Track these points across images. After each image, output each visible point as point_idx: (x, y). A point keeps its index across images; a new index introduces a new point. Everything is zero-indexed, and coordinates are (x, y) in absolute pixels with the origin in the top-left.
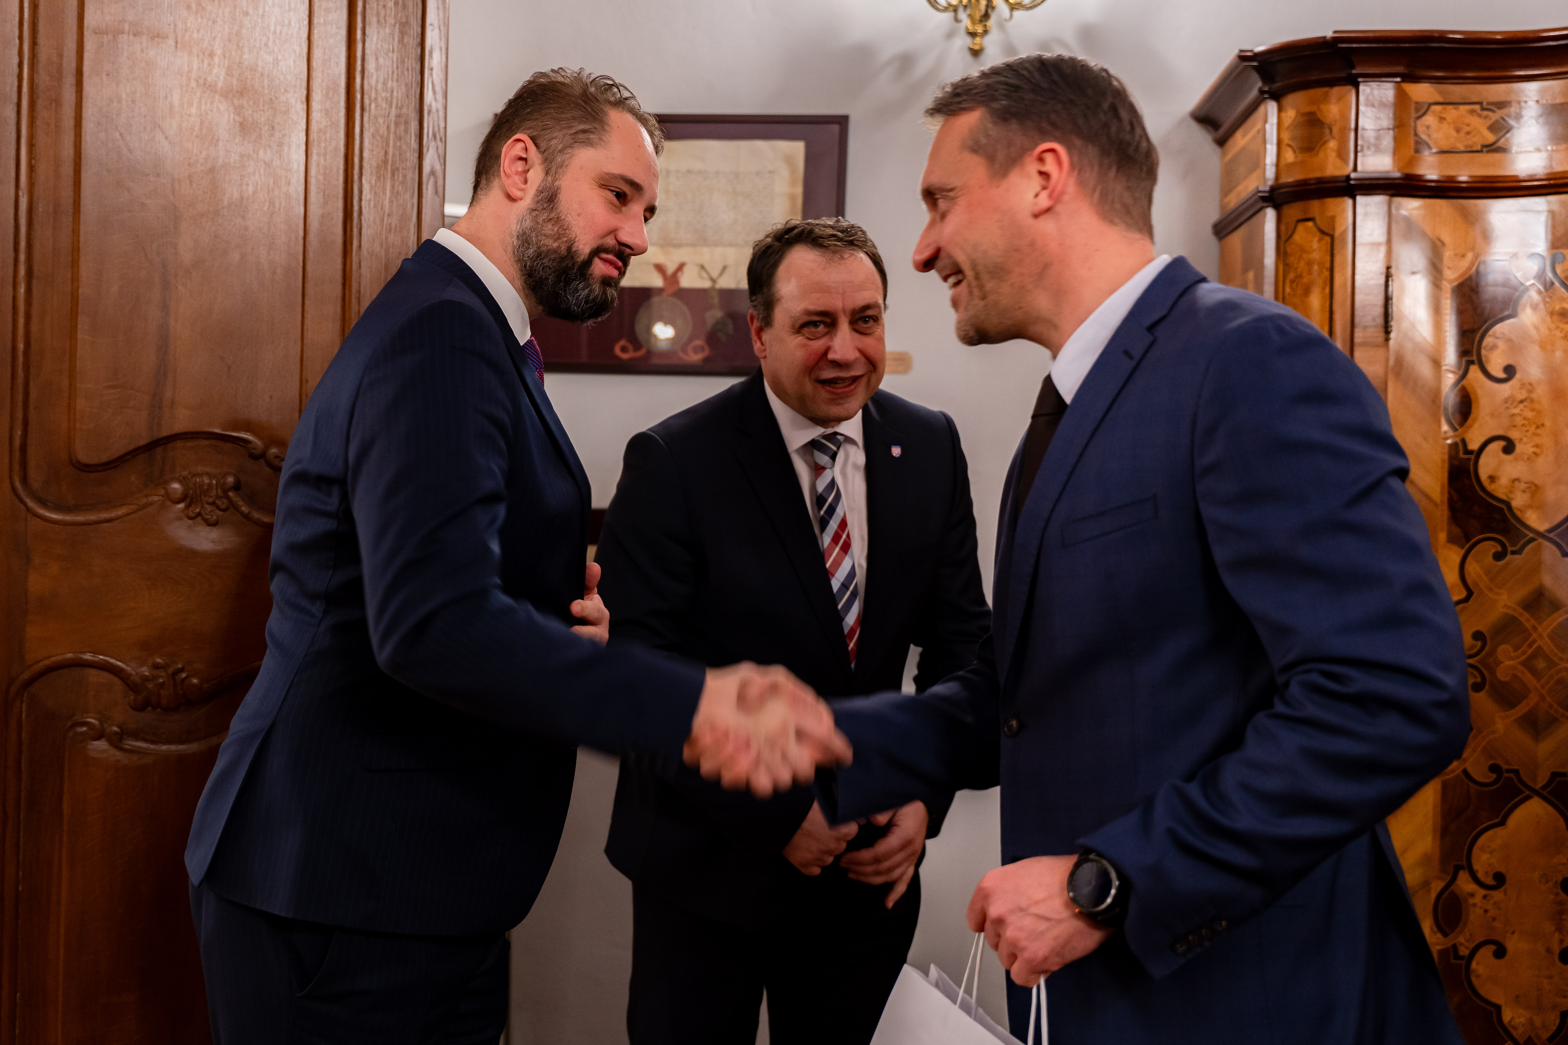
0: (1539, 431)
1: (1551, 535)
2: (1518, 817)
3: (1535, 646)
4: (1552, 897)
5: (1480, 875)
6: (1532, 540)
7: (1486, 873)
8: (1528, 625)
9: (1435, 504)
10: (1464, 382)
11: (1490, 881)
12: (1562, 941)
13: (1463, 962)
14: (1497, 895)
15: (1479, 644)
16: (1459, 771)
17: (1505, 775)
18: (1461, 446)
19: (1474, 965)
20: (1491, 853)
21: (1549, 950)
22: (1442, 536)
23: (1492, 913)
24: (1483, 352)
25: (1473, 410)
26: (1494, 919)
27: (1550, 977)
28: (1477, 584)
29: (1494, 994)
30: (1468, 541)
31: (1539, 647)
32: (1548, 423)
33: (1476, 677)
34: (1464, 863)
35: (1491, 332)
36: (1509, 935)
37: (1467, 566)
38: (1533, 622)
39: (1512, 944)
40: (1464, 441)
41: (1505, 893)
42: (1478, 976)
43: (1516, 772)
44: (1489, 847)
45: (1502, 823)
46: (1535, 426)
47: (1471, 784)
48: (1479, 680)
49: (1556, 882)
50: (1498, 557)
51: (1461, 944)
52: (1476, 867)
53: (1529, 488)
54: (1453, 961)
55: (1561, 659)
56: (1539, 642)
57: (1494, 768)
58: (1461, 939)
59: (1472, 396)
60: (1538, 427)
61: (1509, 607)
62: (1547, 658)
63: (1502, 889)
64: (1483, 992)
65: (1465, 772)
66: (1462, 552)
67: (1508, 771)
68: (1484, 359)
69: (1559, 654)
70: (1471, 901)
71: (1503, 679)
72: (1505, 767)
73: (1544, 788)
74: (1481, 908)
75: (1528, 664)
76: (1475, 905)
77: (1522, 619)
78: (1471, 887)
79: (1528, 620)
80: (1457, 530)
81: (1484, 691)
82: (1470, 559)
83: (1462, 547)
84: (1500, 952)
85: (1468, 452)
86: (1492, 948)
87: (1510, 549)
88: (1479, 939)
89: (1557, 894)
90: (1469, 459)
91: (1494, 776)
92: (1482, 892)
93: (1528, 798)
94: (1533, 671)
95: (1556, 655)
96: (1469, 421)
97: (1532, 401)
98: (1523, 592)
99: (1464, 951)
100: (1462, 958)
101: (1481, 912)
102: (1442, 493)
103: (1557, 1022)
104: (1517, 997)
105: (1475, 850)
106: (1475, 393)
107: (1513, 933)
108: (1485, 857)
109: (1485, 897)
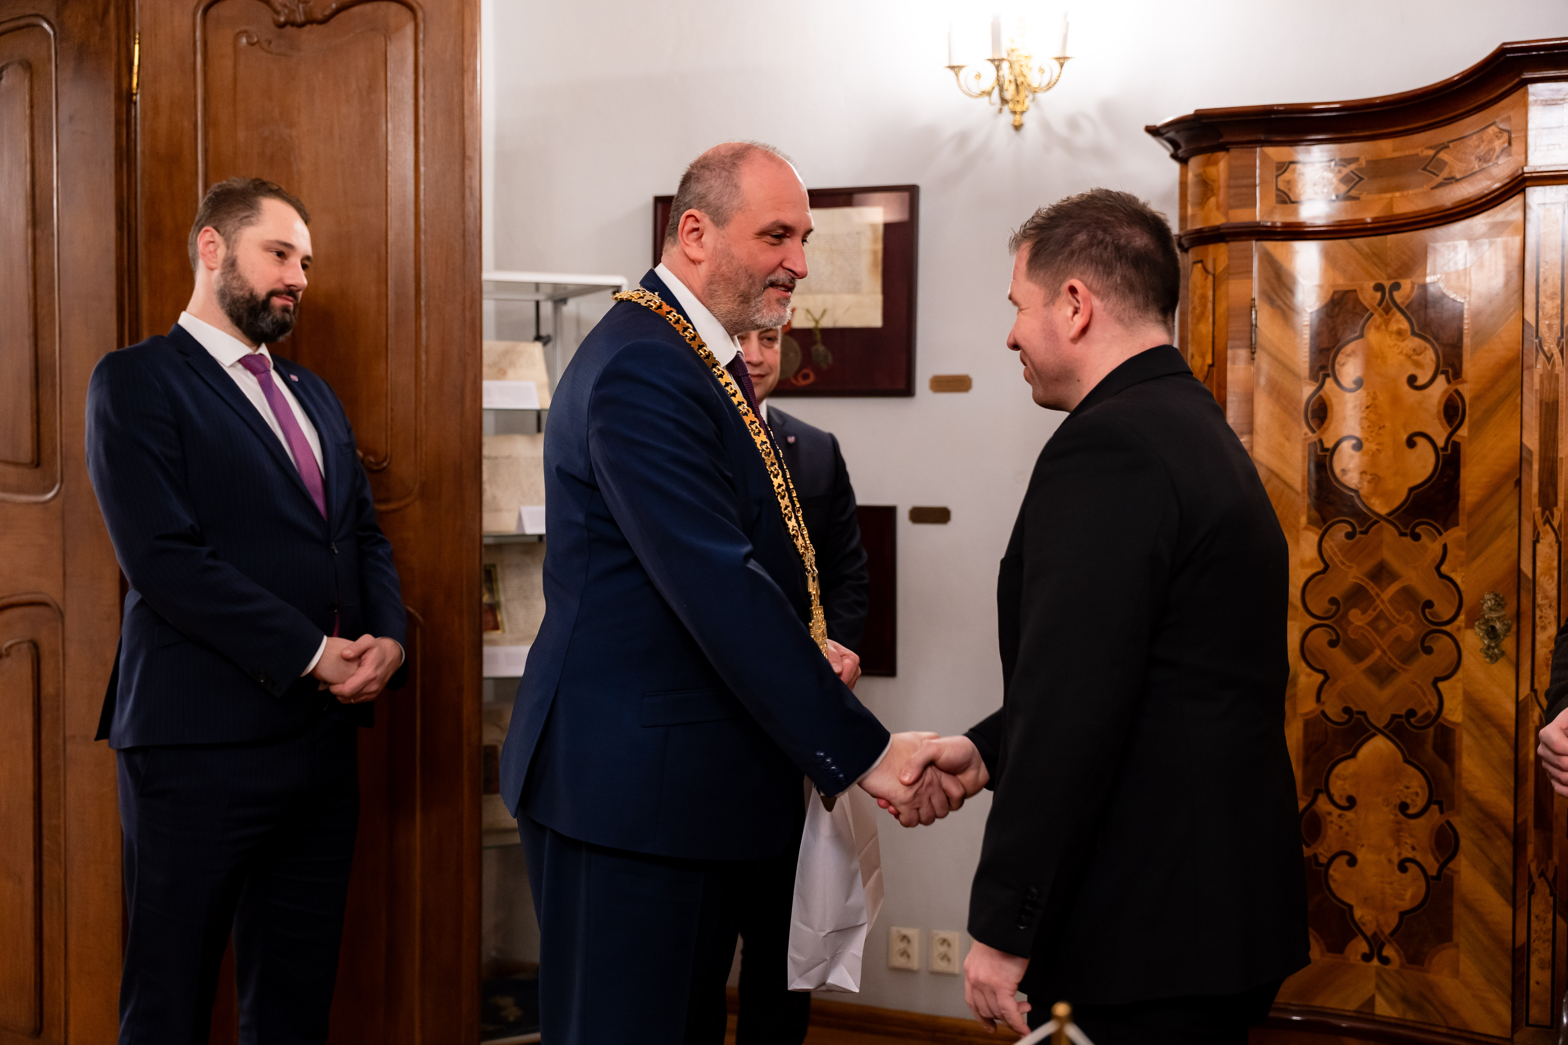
0: (1381, 431)
1: (1390, 518)
2: (1365, 751)
3: (1378, 610)
4: (1392, 817)
5: (1336, 798)
6: (1376, 522)
7: (1341, 796)
8: (1372, 593)
9: (1297, 493)
10: (1321, 393)
11: (1344, 803)
12: (1400, 854)
13: (1323, 869)
14: (1350, 815)
15: (1334, 608)
16: (1318, 712)
17: (1356, 716)
18: (1318, 446)
19: (1331, 872)
20: (1344, 780)
21: (1390, 861)
22: (1303, 520)
23: (1346, 828)
24: (1337, 367)
25: (1329, 415)
26: (1347, 834)
27: (1391, 883)
28: (1332, 559)
29: (1349, 897)
30: (1325, 523)
31: (1381, 611)
32: (1388, 424)
33: (1332, 635)
34: (1323, 787)
35: (1343, 350)
36: (1359, 847)
37: (1324, 544)
38: (1377, 590)
39: (1360, 856)
40: (1321, 441)
41: (1356, 813)
42: (1335, 881)
43: (1364, 713)
44: (1343, 775)
45: (1353, 756)
46: (1378, 428)
47: (1329, 723)
48: (1334, 637)
49: (1395, 805)
50: (1349, 536)
51: (1321, 854)
52: (1333, 791)
53: (1374, 479)
54: (1315, 868)
55: (1398, 621)
56: (1381, 607)
57: (1347, 710)
58: (1321, 850)
59: (1328, 403)
60: (1380, 428)
61: (1358, 578)
62: (1387, 620)
63: (1354, 810)
64: (1338, 895)
65: (1323, 713)
66: (1321, 532)
67: (1359, 713)
68: (1337, 372)
69: (1397, 617)
70: (1329, 819)
71: (1352, 637)
72: (1355, 709)
73: (1386, 727)
74: (1337, 825)
75: (1372, 624)
76: (1332, 822)
77: (1368, 588)
78: (1330, 808)
79: (1373, 589)
80: (1315, 514)
81: (1339, 646)
82: (1326, 538)
83: (1320, 528)
84: (1352, 862)
85: (1324, 450)
86: (1346, 858)
87: (1358, 530)
88: (1336, 849)
89: (1396, 815)
90: (1326, 456)
91: (1347, 717)
92: (1337, 812)
93: (1374, 735)
94: (1376, 630)
95: (1394, 617)
96: (1325, 425)
97: (1376, 407)
98: (1370, 564)
99: (1323, 860)
100: (1321, 865)
101: (1337, 828)
102: (1303, 484)
103: (1397, 920)
104: (1366, 899)
105: (1332, 778)
106: (1330, 400)
107: (1362, 846)
108: (1339, 783)
109: (1340, 816)
